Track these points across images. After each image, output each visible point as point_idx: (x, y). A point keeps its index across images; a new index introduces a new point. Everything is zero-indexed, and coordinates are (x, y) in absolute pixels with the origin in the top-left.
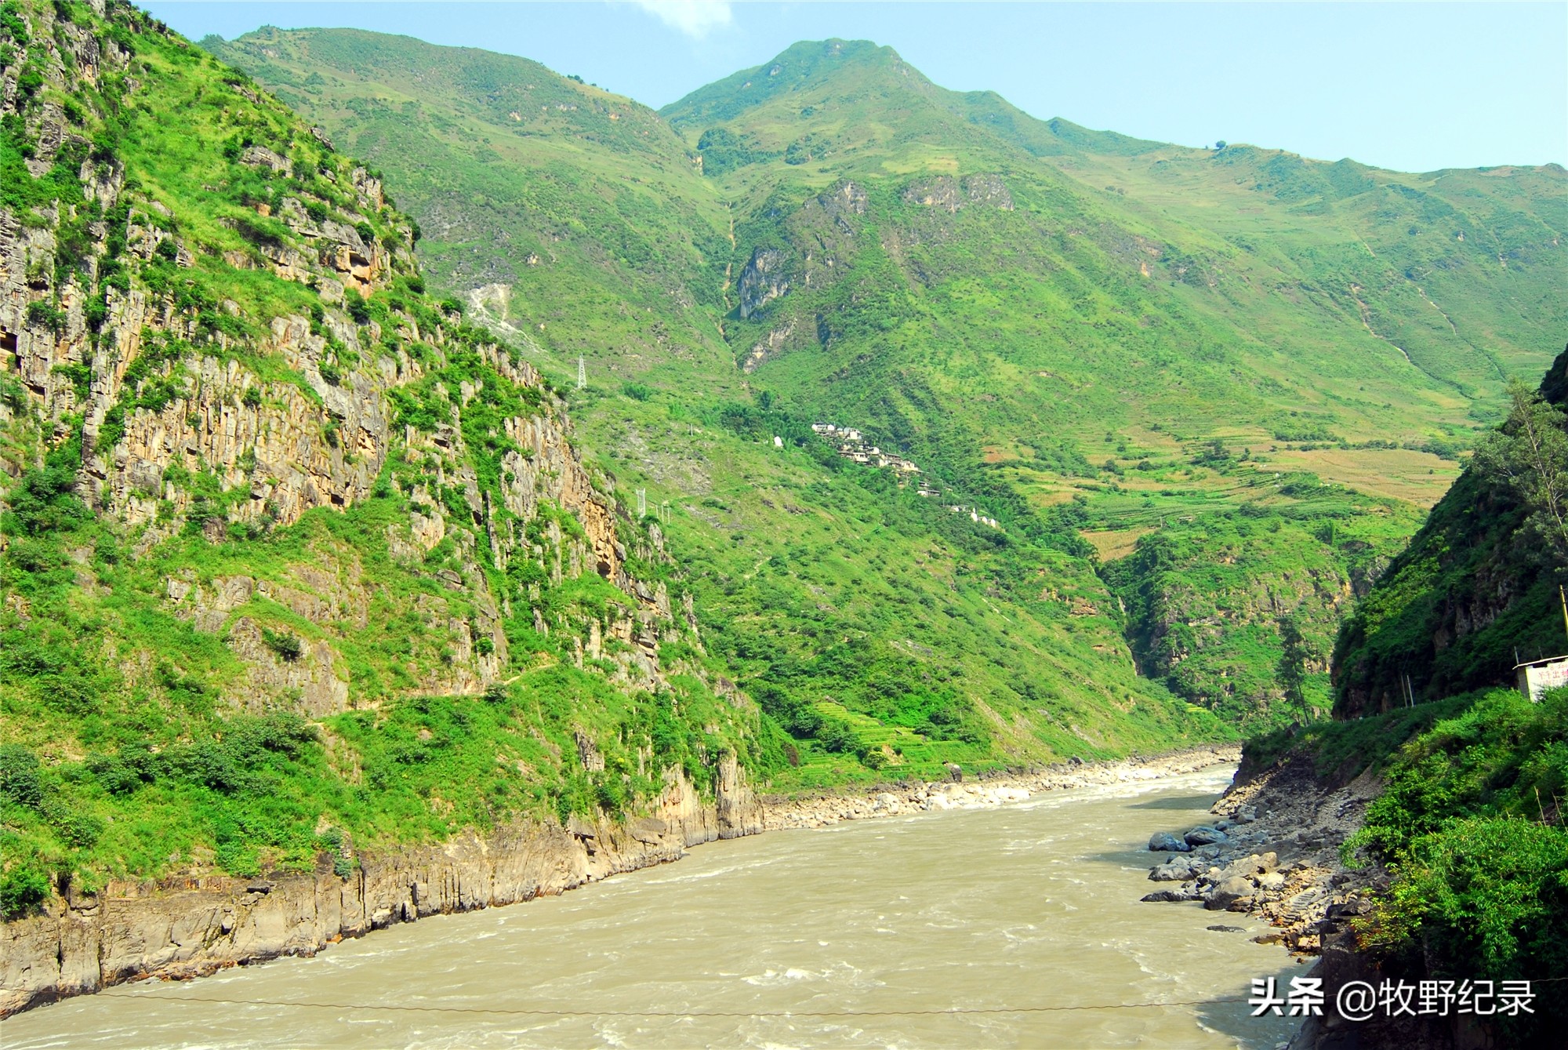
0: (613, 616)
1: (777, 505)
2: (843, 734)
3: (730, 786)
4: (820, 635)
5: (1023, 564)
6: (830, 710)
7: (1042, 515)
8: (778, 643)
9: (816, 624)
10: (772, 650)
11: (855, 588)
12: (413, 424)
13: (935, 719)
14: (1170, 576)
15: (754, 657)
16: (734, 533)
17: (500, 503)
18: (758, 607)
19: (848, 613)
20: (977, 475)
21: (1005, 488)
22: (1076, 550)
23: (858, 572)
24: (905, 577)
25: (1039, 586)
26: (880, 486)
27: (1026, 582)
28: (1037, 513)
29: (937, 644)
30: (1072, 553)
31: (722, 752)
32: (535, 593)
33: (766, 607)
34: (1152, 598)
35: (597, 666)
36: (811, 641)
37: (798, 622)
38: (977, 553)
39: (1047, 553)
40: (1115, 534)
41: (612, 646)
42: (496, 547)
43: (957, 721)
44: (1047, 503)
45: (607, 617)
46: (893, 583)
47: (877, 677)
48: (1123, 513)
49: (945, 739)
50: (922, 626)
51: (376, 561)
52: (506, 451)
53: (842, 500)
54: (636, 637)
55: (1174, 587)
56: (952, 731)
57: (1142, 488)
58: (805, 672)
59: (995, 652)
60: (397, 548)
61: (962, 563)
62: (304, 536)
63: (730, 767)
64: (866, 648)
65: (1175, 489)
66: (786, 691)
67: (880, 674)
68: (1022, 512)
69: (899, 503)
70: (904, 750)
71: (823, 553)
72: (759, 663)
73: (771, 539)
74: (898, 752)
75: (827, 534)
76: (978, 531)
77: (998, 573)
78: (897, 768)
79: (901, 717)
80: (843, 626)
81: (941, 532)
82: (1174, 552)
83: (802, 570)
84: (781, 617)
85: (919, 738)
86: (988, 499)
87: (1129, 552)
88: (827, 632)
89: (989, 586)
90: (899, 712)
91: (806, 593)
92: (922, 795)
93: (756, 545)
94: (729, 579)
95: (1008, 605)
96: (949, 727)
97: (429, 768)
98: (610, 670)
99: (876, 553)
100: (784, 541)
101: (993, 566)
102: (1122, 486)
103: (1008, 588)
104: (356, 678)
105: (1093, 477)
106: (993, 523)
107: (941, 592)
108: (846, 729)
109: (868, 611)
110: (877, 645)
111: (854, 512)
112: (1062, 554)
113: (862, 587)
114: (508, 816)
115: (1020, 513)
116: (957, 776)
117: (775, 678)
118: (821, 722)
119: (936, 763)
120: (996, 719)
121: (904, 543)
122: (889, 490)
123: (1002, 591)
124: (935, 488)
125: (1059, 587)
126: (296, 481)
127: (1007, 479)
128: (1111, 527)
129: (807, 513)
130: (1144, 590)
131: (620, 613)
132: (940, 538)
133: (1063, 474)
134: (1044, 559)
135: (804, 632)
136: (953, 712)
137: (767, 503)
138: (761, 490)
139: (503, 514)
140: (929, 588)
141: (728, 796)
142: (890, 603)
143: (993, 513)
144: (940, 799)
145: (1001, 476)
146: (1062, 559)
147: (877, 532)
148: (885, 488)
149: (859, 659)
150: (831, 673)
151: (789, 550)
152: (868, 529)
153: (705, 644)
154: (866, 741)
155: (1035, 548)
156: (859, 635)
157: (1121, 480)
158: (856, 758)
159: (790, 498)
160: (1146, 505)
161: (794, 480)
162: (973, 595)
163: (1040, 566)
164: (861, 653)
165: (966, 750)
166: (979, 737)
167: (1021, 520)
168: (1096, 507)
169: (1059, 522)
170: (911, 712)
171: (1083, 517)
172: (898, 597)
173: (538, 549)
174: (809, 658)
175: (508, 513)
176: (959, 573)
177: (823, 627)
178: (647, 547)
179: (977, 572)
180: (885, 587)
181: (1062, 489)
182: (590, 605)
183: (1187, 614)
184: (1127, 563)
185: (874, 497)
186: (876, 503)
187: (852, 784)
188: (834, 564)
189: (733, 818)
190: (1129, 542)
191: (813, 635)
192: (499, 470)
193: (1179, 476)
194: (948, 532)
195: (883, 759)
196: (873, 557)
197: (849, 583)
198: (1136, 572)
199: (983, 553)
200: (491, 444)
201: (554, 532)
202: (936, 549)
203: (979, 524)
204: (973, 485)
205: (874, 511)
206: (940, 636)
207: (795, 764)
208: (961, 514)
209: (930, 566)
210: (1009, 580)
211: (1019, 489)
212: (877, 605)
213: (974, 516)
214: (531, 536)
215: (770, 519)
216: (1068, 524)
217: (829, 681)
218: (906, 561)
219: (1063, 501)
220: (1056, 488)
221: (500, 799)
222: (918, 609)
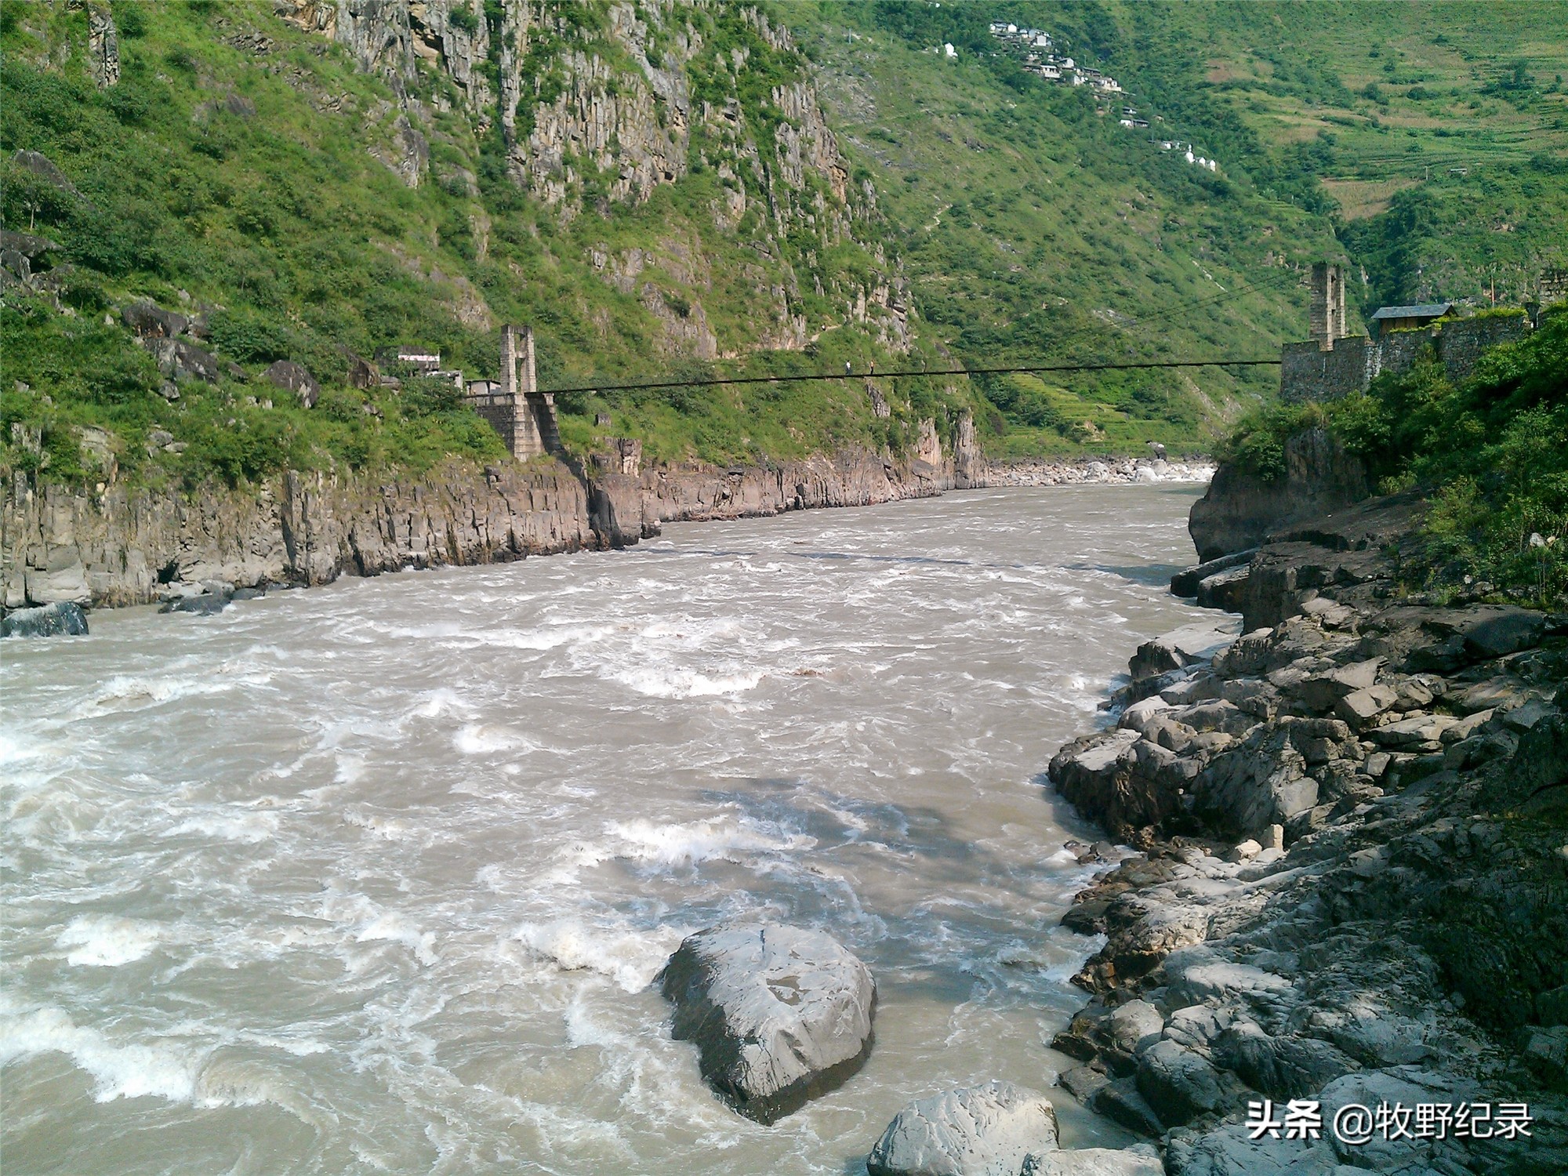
0: (874, 284)
1: (955, 139)
2: (1042, 407)
3: (967, 443)
4: (1015, 300)
5: (1246, 220)
6: (1025, 381)
7: (1275, 156)
8: (969, 307)
9: (1010, 288)
10: (963, 316)
11: (1048, 245)
12: (709, 100)
13: (1138, 396)
14: (1429, 242)
15: (943, 322)
16: (907, 173)
17: (778, 174)
18: (946, 265)
19: (1041, 276)
20: (1195, 99)
21: (1231, 117)
22: (1313, 204)
23: (1051, 226)
24: (1102, 232)
25: (1263, 248)
26: (1075, 114)
27: (1247, 243)
28: (1270, 152)
29: (1140, 315)
30: (1309, 208)
31: (963, 411)
32: (813, 262)
33: (956, 266)
34: (1402, 270)
35: (865, 328)
36: (1005, 306)
37: (991, 284)
38: (1190, 204)
39: (1276, 207)
40: (1366, 185)
41: (873, 310)
42: (778, 217)
43: (1163, 400)
44: (1283, 140)
45: (869, 283)
46: (1090, 239)
47: (1077, 349)
48: (1381, 158)
49: (1148, 418)
50: (1123, 294)
51: (707, 232)
52: (778, 122)
53: (1031, 133)
54: (891, 302)
55: (1432, 257)
56: (1157, 410)
57: (1411, 124)
58: (999, 341)
59: (1207, 327)
60: (720, 221)
61: (1171, 217)
62: (660, 212)
63: (967, 424)
64: (1066, 316)
65: (1454, 127)
66: (979, 360)
67: (1083, 347)
68: (1251, 150)
69: (1099, 137)
70: (1108, 426)
71: (1010, 202)
72: (949, 328)
73: (950, 182)
74: (1100, 428)
75: (1013, 176)
76: (1194, 174)
77: (1214, 230)
78: (1099, 444)
79: (1102, 393)
80: (1041, 291)
81: (1148, 177)
82: (1438, 213)
83: (987, 221)
84: (971, 277)
85: (1122, 416)
86: (1208, 132)
87: (1379, 210)
88: (1023, 297)
89: (1203, 246)
90: (1102, 390)
91: (993, 250)
92: (1129, 468)
93: (932, 189)
94: (912, 232)
95: (1223, 271)
96: (1154, 406)
97: (783, 405)
98: (874, 332)
99: (1070, 201)
100: (965, 184)
101: (1209, 222)
102: (1383, 121)
103: (1225, 249)
104: (719, 333)
105: (1346, 107)
106: (1213, 163)
107: (1145, 252)
108: (1044, 402)
109: (1063, 273)
110: (1079, 313)
111: (1045, 150)
112: (1296, 209)
113: (1056, 244)
114: (845, 443)
115: (1248, 151)
116: (1160, 454)
117: (968, 346)
118: (1017, 394)
119: (1138, 442)
120: (1205, 400)
121: (1104, 189)
122: (1085, 121)
123: (1218, 252)
124: (1141, 118)
125: (1286, 248)
126: (647, 163)
127: (1234, 106)
128: (1362, 176)
129: (990, 150)
130: (1394, 259)
131: (880, 279)
132: (1146, 184)
133: (1308, 101)
134: (1273, 214)
135: (998, 296)
136: (1159, 390)
137: (945, 137)
138: (937, 119)
139: (781, 185)
140: (1132, 247)
141: (965, 450)
142: (1087, 265)
143: (1213, 152)
144: (1147, 471)
145: (1227, 101)
146: (1295, 215)
147: (1071, 175)
148: (1081, 116)
149: (1057, 329)
150: (1027, 343)
151: (972, 195)
152: (1060, 171)
153: (918, 309)
154: (1067, 415)
155: (1263, 200)
156: (1060, 302)
157: (1384, 112)
158: (1055, 432)
159: (970, 129)
160: (1413, 149)
161: (974, 105)
162: (1183, 257)
163: (1269, 223)
164: (1062, 323)
165: (1170, 430)
166: (1186, 418)
167: (1248, 160)
168: (1346, 148)
169: (1296, 166)
170: (1114, 388)
171: (1328, 160)
172: (1097, 257)
173: (811, 219)
174: (1006, 325)
175: (786, 185)
176: (1166, 228)
177: (1018, 292)
179: (1189, 228)
180: (1083, 246)
181: (1304, 122)
182: (856, 272)
183: (1444, 292)
184: (1377, 224)
185: (1067, 129)
186: (1069, 137)
187: (1058, 456)
188: (1024, 215)
189: (969, 471)
190: (1381, 196)
191: (1007, 300)
192: (774, 141)
193: (1461, 109)
194: (1156, 175)
195: (1087, 433)
196: (1067, 207)
197: (1040, 239)
198: (1387, 236)
199: (1198, 204)
200: (764, 115)
201: (819, 202)
202: (1141, 197)
203: (1195, 167)
204: (1189, 112)
205: (1068, 147)
206: (1144, 306)
207: (999, 433)
208: (1173, 153)
209: (1133, 220)
210: (1227, 240)
211: (1250, 120)
212: (1073, 267)
213: (1190, 157)
214: (804, 206)
215: (948, 157)
216: (1308, 169)
217: (1024, 351)
218: (1105, 212)
219: (1304, 138)
220: (1295, 120)
221: (838, 431)
222: (1119, 272)
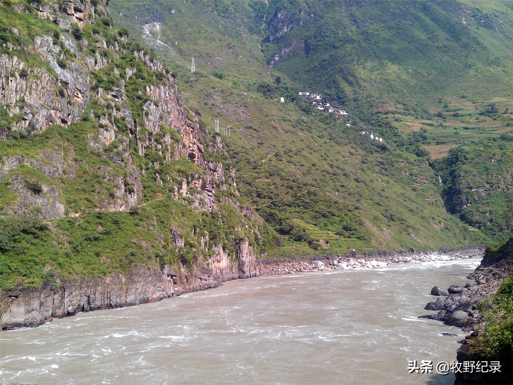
0: (193, 178)
1: (279, 129)
2: (302, 233)
3: (245, 255)
4: (295, 188)
5: (394, 159)
6: (297, 222)
7: (405, 137)
8: (275, 191)
9: (293, 183)
10: (273, 195)
11: (313, 168)
12: (102, 87)
13: (345, 228)
14: (464, 166)
15: (264, 197)
16: (259, 141)
17: (142, 125)
18: (268, 175)
19: (309, 179)
20: (375, 117)
21: (388, 123)
22: (420, 154)
23: (315, 161)
24: (335, 163)
25: (401, 169)
26: (328, 121)
27: (395, 167)
28: (403, 136)
29: (349, 194)
30: (418, 155)
31: (241, 240)
32: (157, 166)
33: (271, 175)
34: (455, 177)
35: (184, 199)
36: (290, 191)
37: (285, 182)
38: (372, 154)
39: (405, 154)
40: (439, 147)
41: (192, 191)
42: (140, 145)
43: (356, 230)
44: (407, 131)
45: (190, 178)
46: (331, 166)
47: (320, 208)
48: (444, 137)
49: (350, 237)
50: (343, 186)
51: (81, 150)
52: (146, 101)
53: (310, 127)
54: (203, 187)
55: (466, 172)
56: (353, 234)
57: (454, 125)
58: (287, 205)
59: (377, 199)
60: (92, 144)
61: (365, 158)
62: (47, 138)
63: (245, 247)
64: (315, 195)
65: (471, 126)
66: (278, 213)
67: (323, 208)
68: (396, 135)
69: (337, 130)
70: (330, 241)
71: (300, 152)
72: (266, 200)
73: (276, 145)
74: (327, 242)
75: (302, 142)
76: (373, 143)
77: (382, 163)
78: (326, 250)
79: (330, 227)
80: (305, 185)
81: (356, 143)
82: (467, 156)
83: (289, 159)
84: (277, 180)
85: (337, 237)
86: (380, 129)
87: (445, 155)
88: (298, 187)
89: (377, 169)
90: (329, 225)
91: (290, 169)
92: (336, 262)
93: (269, 147)
94: (255, 162)
95: (385, 178)
96: (352, 232)
97: (101, 243)
98: (191, 202)
99: (324, 152)
100: (282, 145)
101: (379, 160)
102: (444, 124)
103: (386, 170)
104: (69, 202)
105: (431, 119)
106: (381, 140)
107: (354, 171)
108: (304, 231)
109: (318, 178)
110: (321, 194)
111: (315, 133)
112: (413, 155)
113: (317, 167)
114: (136, 266)
115: (395, 136)
116: (353, 255)
117: (273, 207)
118: (293, 227)
119: (344, 249)
120: (375, 230)
121: (337, 148)
122: (332, 124)
123: (383, 171)
124: (354, 124)
125: (410, 170)
126: (44, 112)
127: (389, 120)
128: (438, 143)
129: (293, 133)
130: (452, 173)
131: (197, 176)
132: (355, 146)
133: (416, 118)
134: (404, 157)
135: (288, 187)
136: (354, 226)
137: (275, 128)
138: (273, 121)
139: (144, 130)
140: (348, 169)
141: (244, 259)
142: (328, 175)
143: (382, 135)
144: (344, 264)
145: (386, 118)
146: (413, 157)
147: (325, 143)
148: (331, 122)
149: (312, 200)
150: (299, 206)
151: (284, 149)
152: (321, 141)
153: (239, 191)
154: (313, 237)
155: (400, 152)
156: (312, 189)
157: (445, 121)
158: (307, 244)
159: (287, 126)
160: (456, 133)
161: (289, 117)
162: (369, 173)
163: (402, 160)
164: (313, 198)
165: (359, 243)
166: (366, 237)
167: (395, 139)
168: (431, 134)
169: (413, 140)
170: (335, 225)
171: (425, 138)
172: (333, 172)
173: (159, 146)
174: (289, 199)
175: (146, 130)
176: (363, 162)
177: (297, 185)
178: (214, 146)
179: (372, 162)
180: (327, 167)
181: (415, 125)
182: (182, 172)
183: (472, 185)
184: (444, 160)
185: (324, 126)
186: (326, 129)
187: (303, 257)
188: (304, 157)
189: (246, 269)
190: (445, 150)
191: (292, 188)
192: (142, 110)
193: (473, 120)
194: (359, 143)
195: (320, 245)
196: (323, 154)
197: (310, 166)
198: (448, 165)
199: (375, 153)
200: (139, 98)
201: (168, 139)
202: (353, 151)
203: (374, 140)
204: (373, 122)
205: (325, 133)
206: (351, 191)
207: (279, 246)
208: (365, 135)
209: (349, 159)
210: (387, 167)
211: (395, 124)
212: (323, 176)
213: (372, 137)
214: (156, 140)
215: (276, 135)
216: (417, 141)
217: (297, 209)
218: (338, 156)
219: (415, 130)
220: (412, 124)
221: (133, 258)
222: (342, 177)
